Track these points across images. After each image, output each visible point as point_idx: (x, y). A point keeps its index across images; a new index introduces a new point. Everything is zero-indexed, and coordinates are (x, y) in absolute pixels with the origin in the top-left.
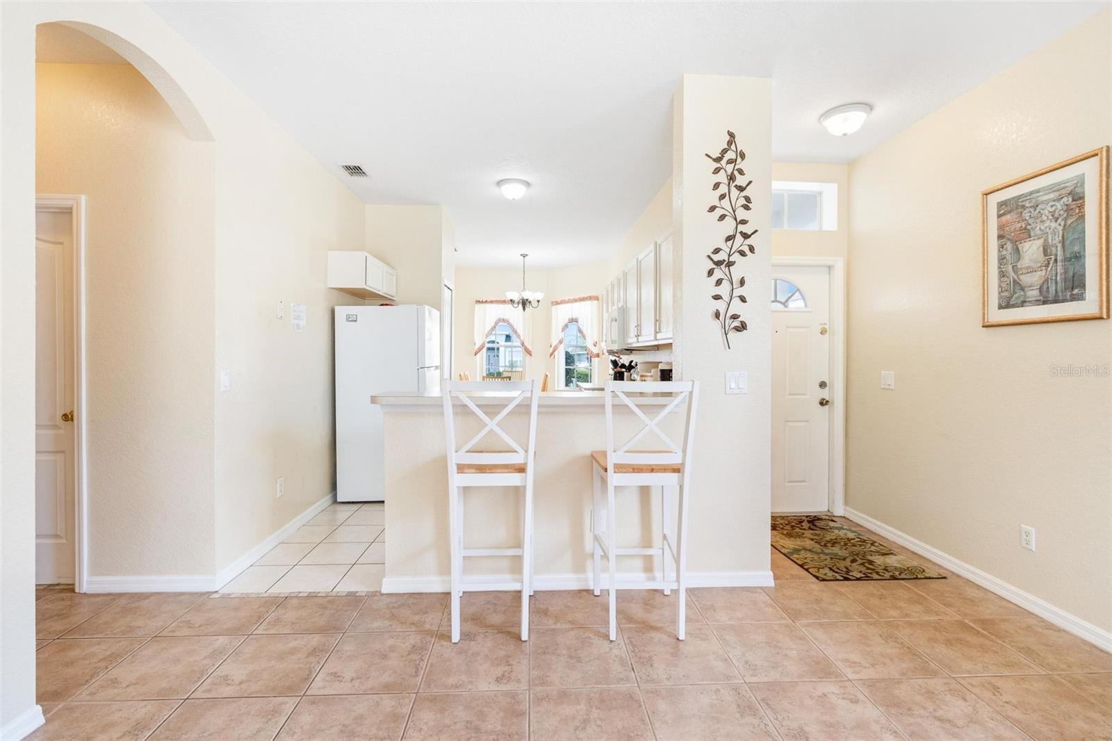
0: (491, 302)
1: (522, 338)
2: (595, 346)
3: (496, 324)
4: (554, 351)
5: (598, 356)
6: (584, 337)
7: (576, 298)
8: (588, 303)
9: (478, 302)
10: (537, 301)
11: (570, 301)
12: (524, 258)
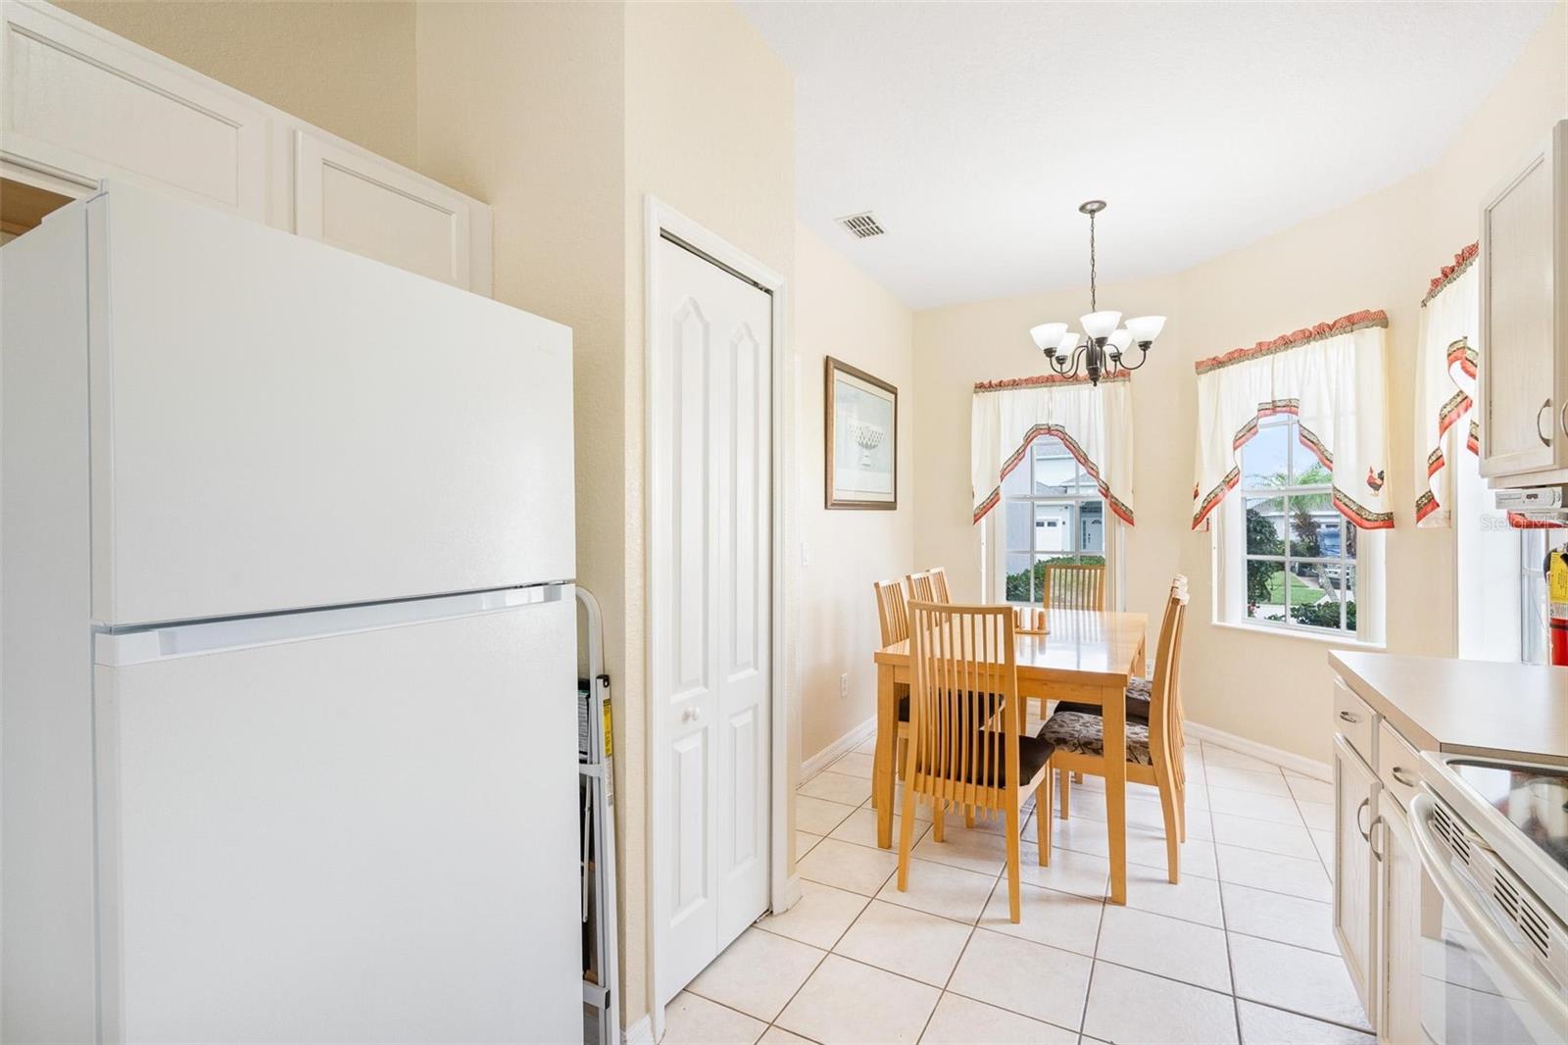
0: (1015, 384)
1: (1102, 476)
2: (1376, 487)
3: (1028, 440)
4: (1205, 509)
5: (1388, 521)
6: (1326, 460)
7: (1288, 332)
8: (1340, 343)
9: (980, 387)
10: (1140, 346)
11: (1263, 349)
12: (1092, 218)
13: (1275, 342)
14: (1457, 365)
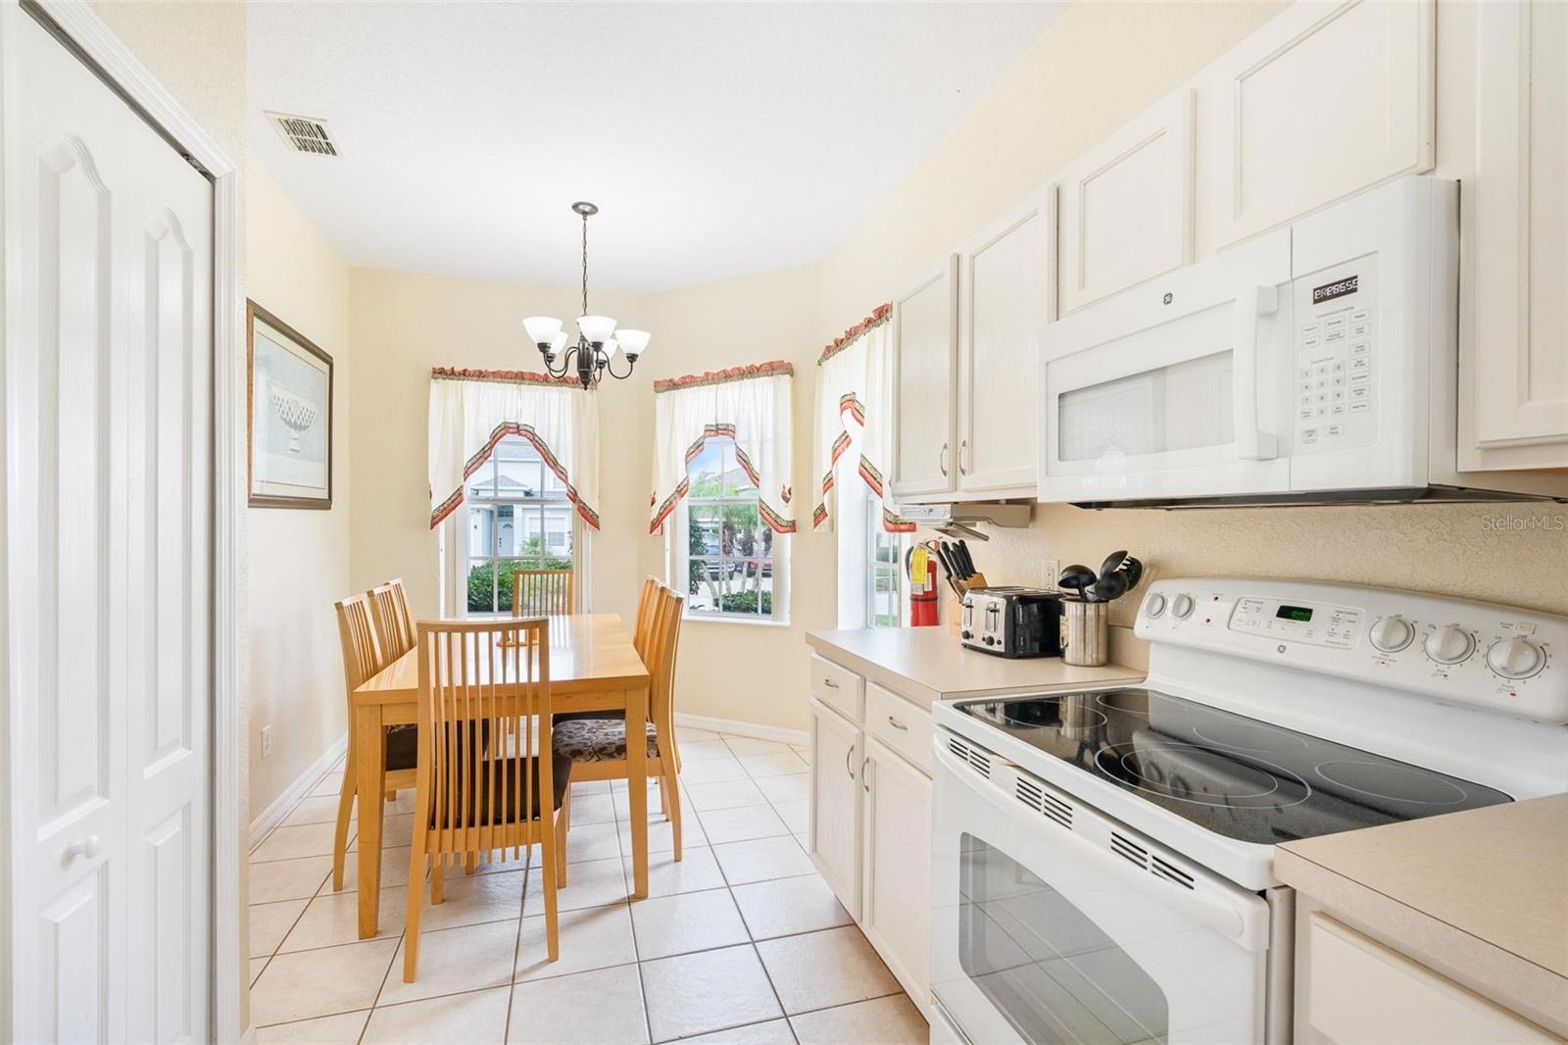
0: (481, 375)
1: (570, 482)
2: (787, 500)
3: (495, 438)
4: (662, 516)
5: (792, 527)
6: (755, 479)
7: (728, 368)
8: (764, 383)
9: (440, 373)
10: (628, 357)
11: (709, 379)
12: (585, 220)
13: (718, 374)
14: (848, 412)
